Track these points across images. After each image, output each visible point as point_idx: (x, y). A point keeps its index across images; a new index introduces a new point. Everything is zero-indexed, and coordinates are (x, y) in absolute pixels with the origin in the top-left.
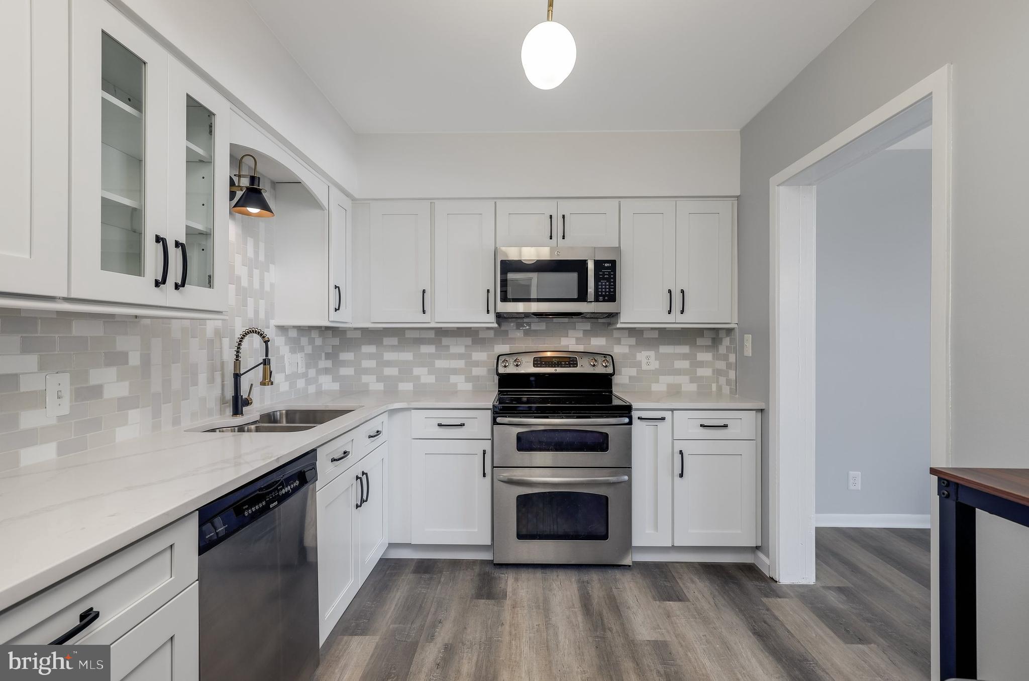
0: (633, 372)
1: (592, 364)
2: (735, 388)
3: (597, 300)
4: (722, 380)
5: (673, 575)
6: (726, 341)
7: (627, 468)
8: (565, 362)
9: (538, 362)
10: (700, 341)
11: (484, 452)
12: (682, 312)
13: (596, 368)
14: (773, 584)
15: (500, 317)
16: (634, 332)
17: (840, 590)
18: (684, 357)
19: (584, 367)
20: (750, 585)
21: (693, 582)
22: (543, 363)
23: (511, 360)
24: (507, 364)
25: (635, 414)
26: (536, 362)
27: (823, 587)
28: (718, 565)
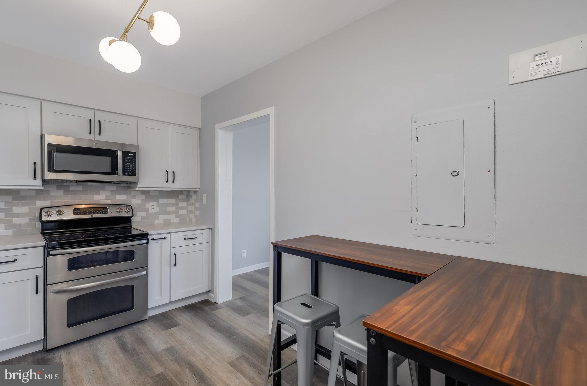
0: (144, 214)
1: (118, 211)
2: (198, 219)
3: (124, 174)
4: (192, 216)
5: (170, 316)
6: (194, 197)
7: (145, 267)
8: (99, 210)
9: (77, 212)
10: (181, 197)
11: (37, 277)
12: (173, 182)
13: (121, 213)
14: (216, 305)
15: (45, 182)
16: (145, 193)
17: (240, 298)
18: (173, 205)
19: (112, 213)
20: (207, 309)
21: (181, 316)
22: (82, 212)
23: (54, 211)
24: (50, 214)
25: (150, 237)
26: (75, 212)
27: (235, 299)
28: (192, 305)
